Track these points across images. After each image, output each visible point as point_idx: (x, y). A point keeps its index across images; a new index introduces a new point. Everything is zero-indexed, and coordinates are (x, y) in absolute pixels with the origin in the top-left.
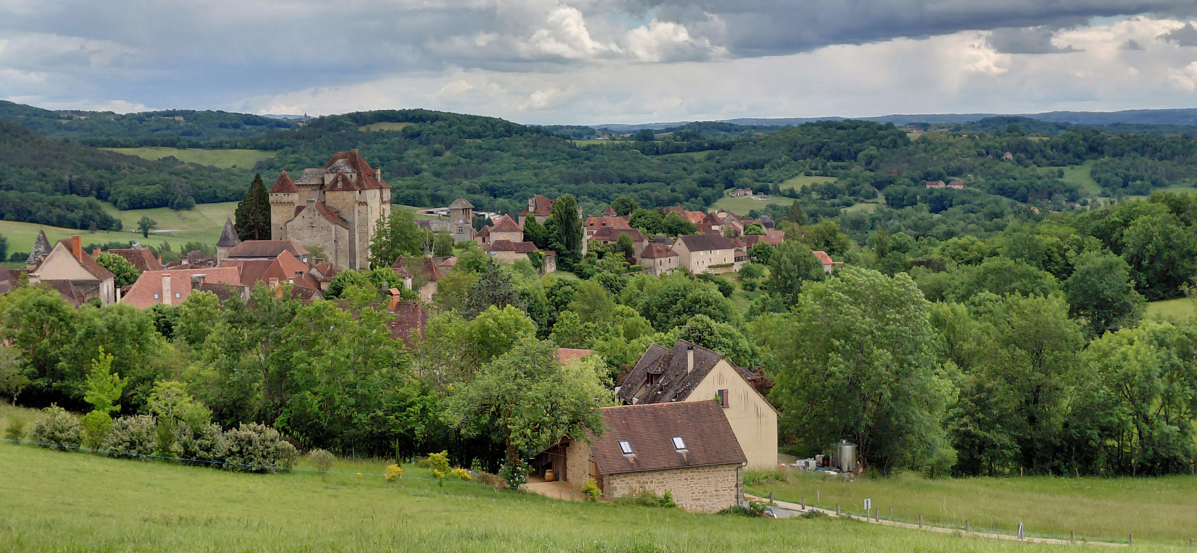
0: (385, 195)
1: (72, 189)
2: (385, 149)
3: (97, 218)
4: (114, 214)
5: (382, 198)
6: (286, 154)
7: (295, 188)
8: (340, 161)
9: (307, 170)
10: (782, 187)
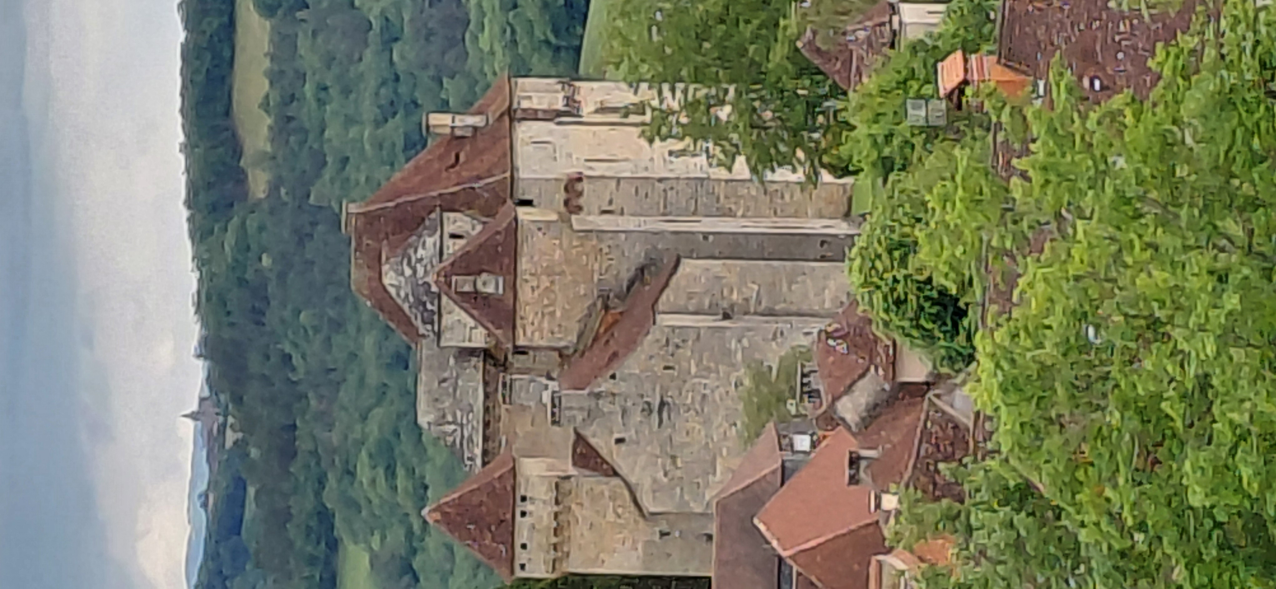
0: (538, 102)
2: (346, 92)
5: (553, 116)
6: (354, 505)
7: (498, 470)
8: (389, 279)
9: (423, 420)
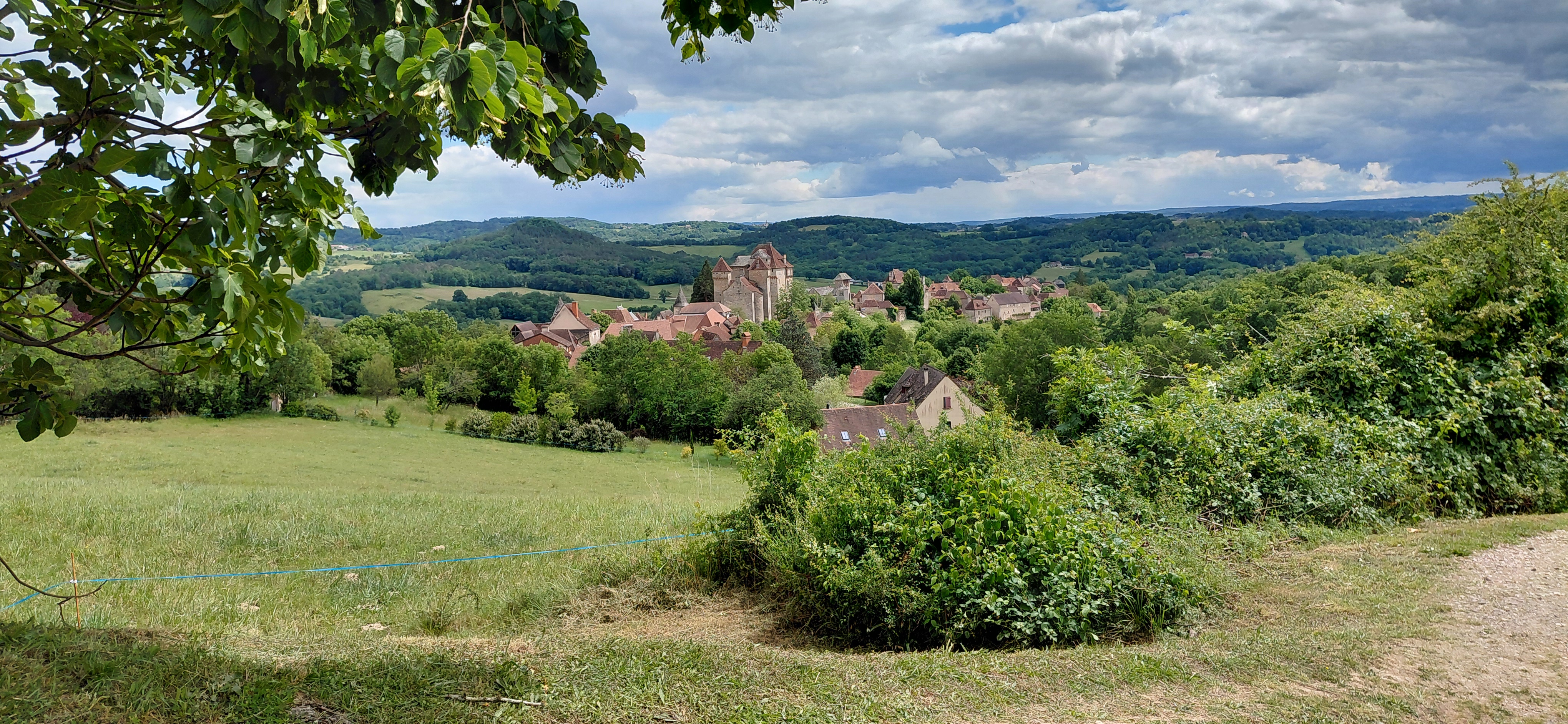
1: (620, 273)
2: (815, 242)
3: (635, 291)
4: (646, 289)
10: (1082, 260)
